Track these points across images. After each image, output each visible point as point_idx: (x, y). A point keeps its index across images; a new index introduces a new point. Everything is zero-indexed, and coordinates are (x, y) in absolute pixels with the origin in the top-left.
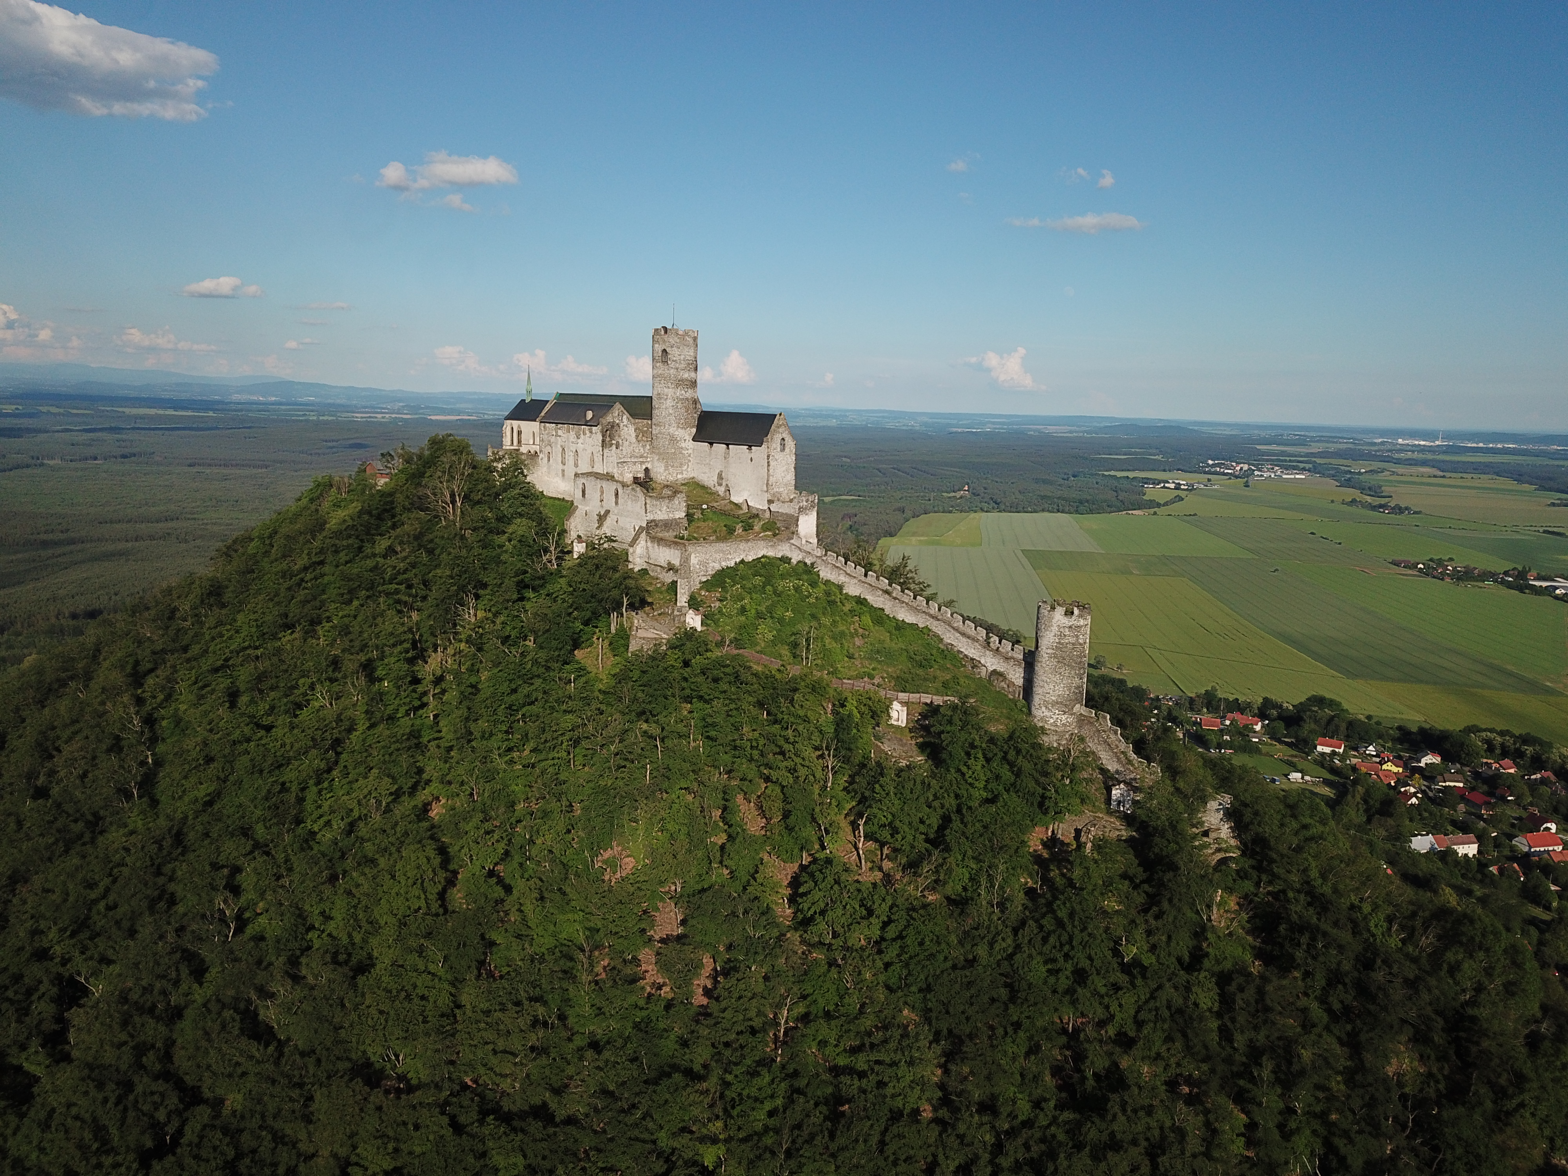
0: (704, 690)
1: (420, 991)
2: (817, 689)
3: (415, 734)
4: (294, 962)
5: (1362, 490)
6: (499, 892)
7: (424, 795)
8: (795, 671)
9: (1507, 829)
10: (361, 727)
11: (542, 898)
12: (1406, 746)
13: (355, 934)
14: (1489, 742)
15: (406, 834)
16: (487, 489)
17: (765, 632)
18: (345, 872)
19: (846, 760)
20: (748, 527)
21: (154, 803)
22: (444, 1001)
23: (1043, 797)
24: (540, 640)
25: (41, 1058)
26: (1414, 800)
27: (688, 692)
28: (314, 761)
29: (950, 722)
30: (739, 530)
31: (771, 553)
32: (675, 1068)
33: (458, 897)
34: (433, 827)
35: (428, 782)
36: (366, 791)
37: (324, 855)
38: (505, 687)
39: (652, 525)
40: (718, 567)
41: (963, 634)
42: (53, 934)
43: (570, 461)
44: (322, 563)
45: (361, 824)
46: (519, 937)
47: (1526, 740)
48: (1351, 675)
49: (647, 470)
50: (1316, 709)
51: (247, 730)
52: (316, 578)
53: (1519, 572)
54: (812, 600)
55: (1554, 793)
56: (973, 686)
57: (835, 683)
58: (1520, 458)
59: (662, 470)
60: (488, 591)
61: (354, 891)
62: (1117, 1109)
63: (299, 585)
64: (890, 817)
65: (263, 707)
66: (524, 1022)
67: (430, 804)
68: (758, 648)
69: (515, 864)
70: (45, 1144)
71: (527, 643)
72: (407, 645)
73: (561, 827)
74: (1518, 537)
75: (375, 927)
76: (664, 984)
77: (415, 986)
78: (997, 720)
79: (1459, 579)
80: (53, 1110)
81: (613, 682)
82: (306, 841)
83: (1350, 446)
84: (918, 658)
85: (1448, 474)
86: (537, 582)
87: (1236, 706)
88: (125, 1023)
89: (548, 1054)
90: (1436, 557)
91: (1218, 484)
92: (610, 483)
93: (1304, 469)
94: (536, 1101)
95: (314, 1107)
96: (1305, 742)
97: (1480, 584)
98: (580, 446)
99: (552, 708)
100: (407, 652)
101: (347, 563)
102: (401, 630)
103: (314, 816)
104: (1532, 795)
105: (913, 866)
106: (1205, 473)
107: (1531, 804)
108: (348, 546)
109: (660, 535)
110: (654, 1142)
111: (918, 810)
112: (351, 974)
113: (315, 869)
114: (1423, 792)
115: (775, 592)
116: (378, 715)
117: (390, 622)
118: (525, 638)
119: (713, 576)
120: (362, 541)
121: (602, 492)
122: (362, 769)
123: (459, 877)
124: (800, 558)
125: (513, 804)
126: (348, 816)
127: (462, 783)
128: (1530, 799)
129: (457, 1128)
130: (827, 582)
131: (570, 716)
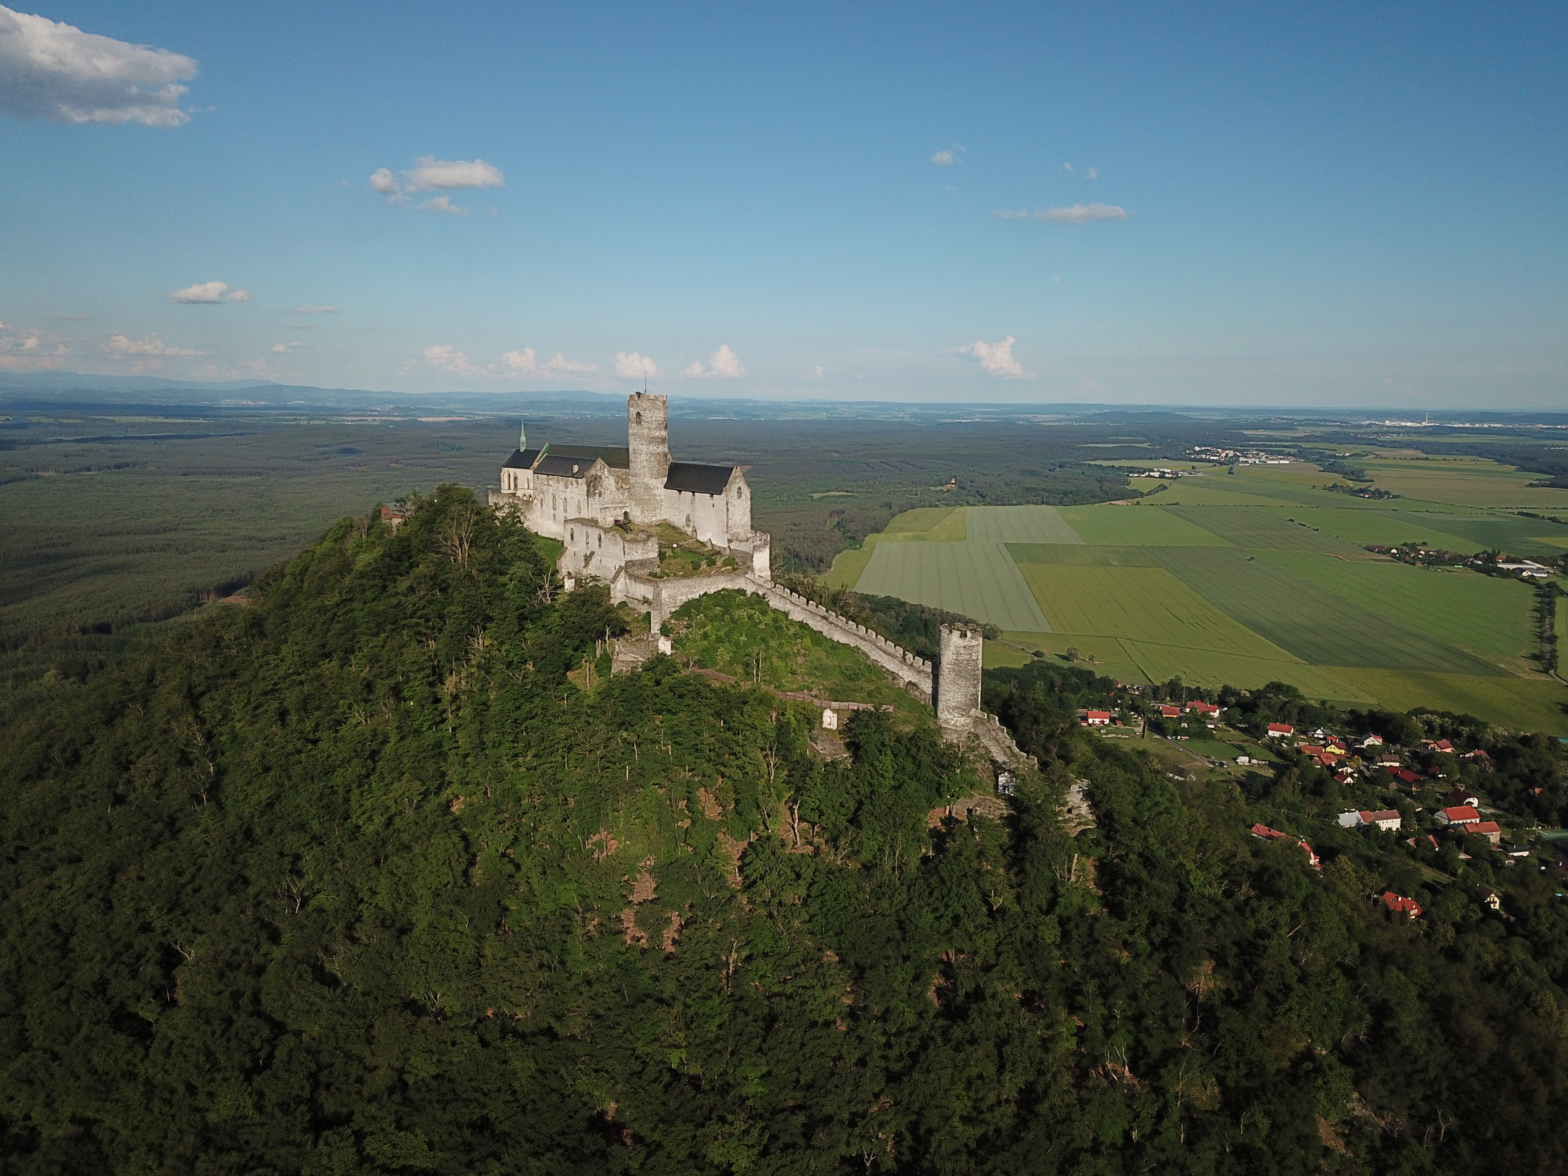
0: (672, 705)
1: (451, 946)
2: (765, 701)
3: (438, 745)
4: (350, 927)
5: (1345, 474)
6: (511, 869)
7: (446, 794)
8: (746, 686)
9: (1432, 804)
10: (393, 739)
11: (545, 873)
12: (1354, 729)
13: (397, 905)
14: (1429, 724)
15: (435, 825)
16: (490, 536)
17: (724, 654)
18: (386, 857)
19: (785, 758)
20: (711, 563)
21: (220, 806)
22: (471, 952)
23: (939, 784)
24: (538, 666)
25: (152, 1007)
26: (1349, 780)
27: (659, 706)
28: (356, 768)
29: (867, 726)
30: (704, 565)
31: (729, 586)
32: (648, 996)
33: (477, 872)
34: (456, 819)
35: (450, 783)
36: (400, 792)
37: (370, 844)
38: (510, 705)
39: (630, 564)
40: (685, 599)
41: (885, 652)
42: (153, 911)
43: (560, 507)
44: (351, 600)
45: (397, 818)
46: (527, 903)
47: (1463, 721)
48: (1313, 661)
49: (626, 514)
50: (1271, 695)
51: (299, 744)
52: (346, 613)
53: (1488, 555)
54: (762, 626)
55: (1483, 771)
56: (892, 695)
57: (779, 695)
58: (1506, 438)
59: (639, 513)
60: (493, 624)
61: (395, 871)
62: (975, 1015)
63: (333, 619)
64: (818, 802)
65: (309, 725)
66: (533, 964)
67: (451, 801)
68: (718, 667)
69: (522, 847)
70: (168, 1067)
71: (528, 666)
72: (429, 671)
73: (559, 817)
74: (1494, 519)
75: (414, 900)
76: (642, 937)
77: (447, 942)
78: (911, 722)
79: (1429, 564)
80: (172, 1043)
81: (598, 699)
82: (354, 833)
83: (1336, 429)
84: (848, 673)
85: (1431, 456)
86: (535, 615)
87: (1197, 694)
88: (221, 976)
89: (552, 990)
90: (1410, 542)
91: (1203, 471)
92: (594, 529)
93: (1289, 454)
94: (544, 1025)
95: (375, 1032)
96: (1257, 727)
97: (1450, 568)
98: (568, 496)
99: (550, 721)
100: (428, 676)
101: (373, 600)
102: (423, 658)
103: (359, 812)
104: (1461, 773)
105: (834, 841)
106: (1191, 460)
107: (1459, 781)
108: (374, 585)
109: (637, 573)
110: (634, 1050)
111: (839, 796)
112: (397, 934)
113: (364, 854)
114: (1360, 772)
115: (732, 620)
116: (407, 729)
117: (412, 652)
118: (525, 662)
119: (681, 607)
120: (385, 580)
121: (588, 537)
122: (395, 774)
123: (478, 859)
124: (754, 590)
125: (519, 800)
126: (387, 812)
127: (478, 784)
128: (1459, 776)
129: (484, 1044)
130: (775, 611)
131: (564, 728)
